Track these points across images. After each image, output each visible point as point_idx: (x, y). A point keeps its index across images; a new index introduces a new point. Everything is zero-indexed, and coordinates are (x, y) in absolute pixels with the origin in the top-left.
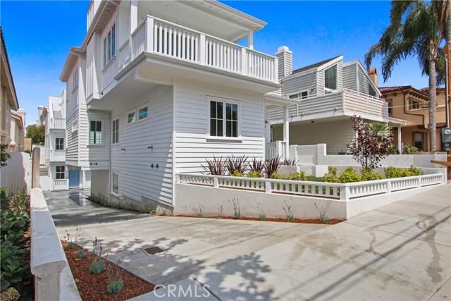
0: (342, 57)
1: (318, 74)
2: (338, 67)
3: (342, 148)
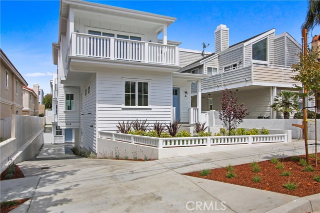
0: (274, 30)
1: (244, 48)
2: (268, 40)
3: (260, 113)
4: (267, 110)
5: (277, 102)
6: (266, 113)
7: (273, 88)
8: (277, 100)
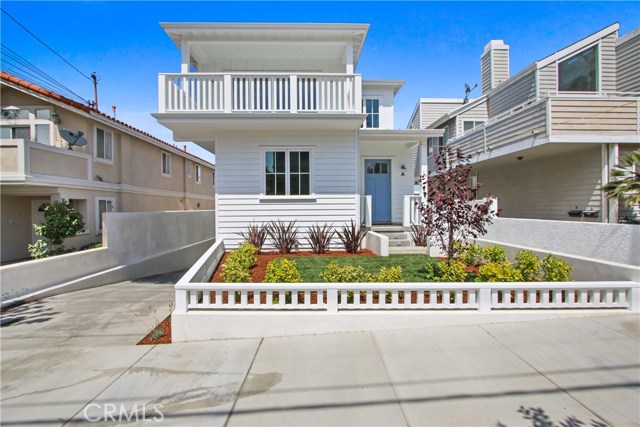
0: (616, 27)
1: (538, 73)
2: (600, 48)
3: (576, 203)
4: (593, 198)
5: (619, 179)
6: (590, 203)
7: (608, 146)
8: (618, 174)
